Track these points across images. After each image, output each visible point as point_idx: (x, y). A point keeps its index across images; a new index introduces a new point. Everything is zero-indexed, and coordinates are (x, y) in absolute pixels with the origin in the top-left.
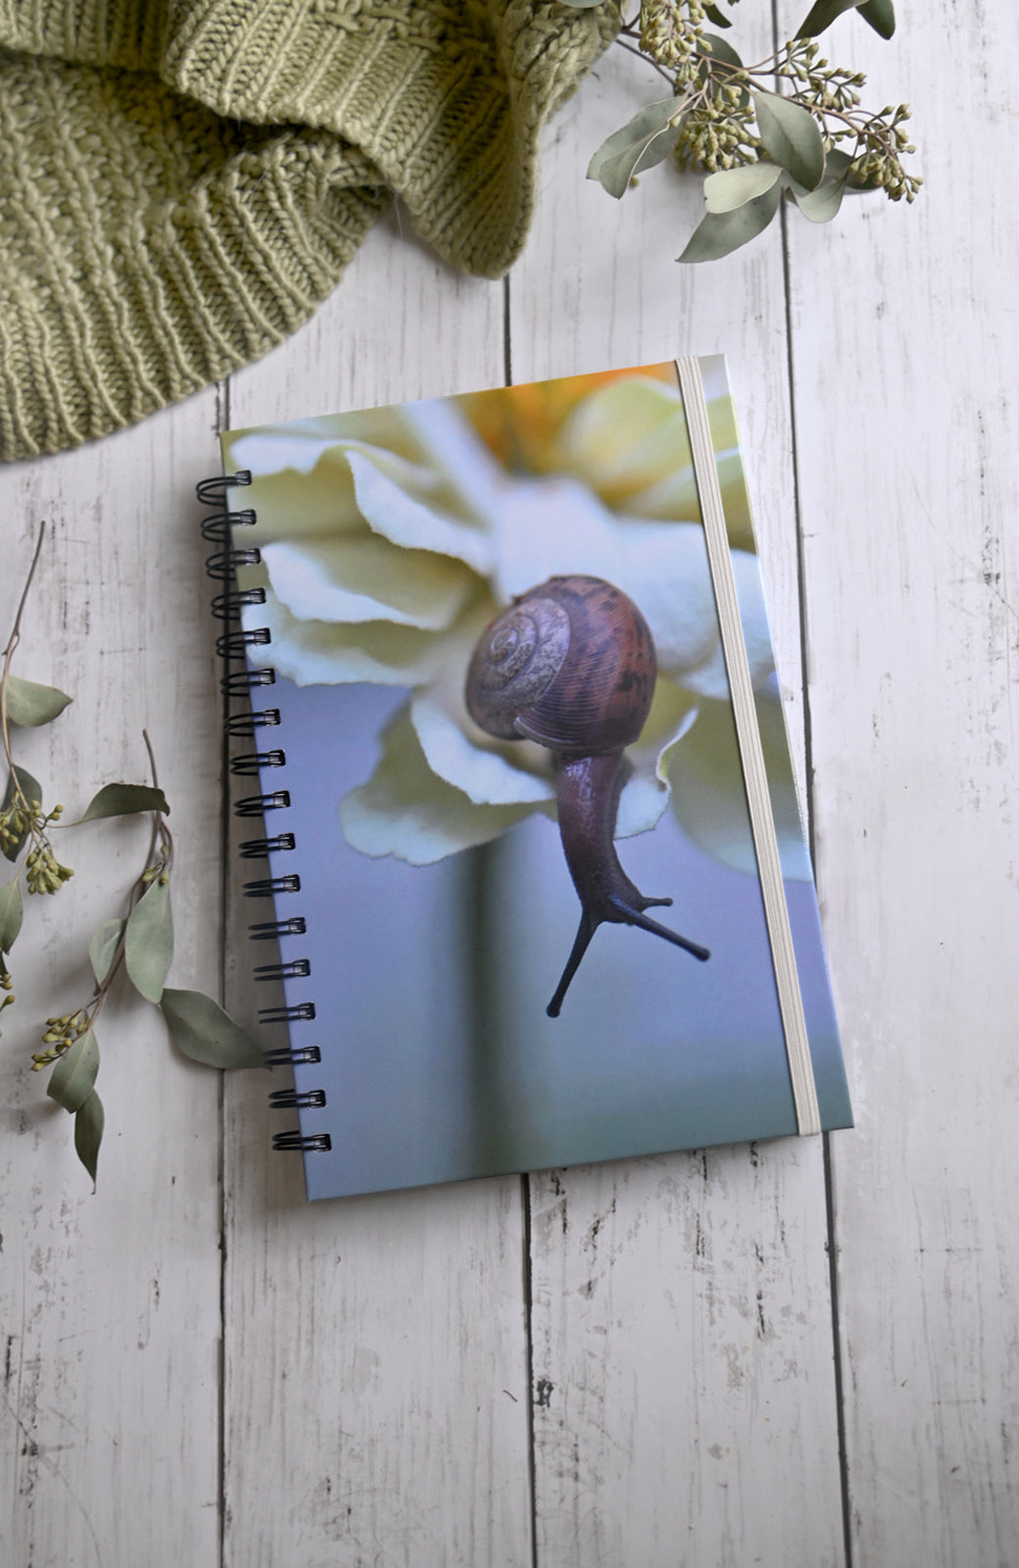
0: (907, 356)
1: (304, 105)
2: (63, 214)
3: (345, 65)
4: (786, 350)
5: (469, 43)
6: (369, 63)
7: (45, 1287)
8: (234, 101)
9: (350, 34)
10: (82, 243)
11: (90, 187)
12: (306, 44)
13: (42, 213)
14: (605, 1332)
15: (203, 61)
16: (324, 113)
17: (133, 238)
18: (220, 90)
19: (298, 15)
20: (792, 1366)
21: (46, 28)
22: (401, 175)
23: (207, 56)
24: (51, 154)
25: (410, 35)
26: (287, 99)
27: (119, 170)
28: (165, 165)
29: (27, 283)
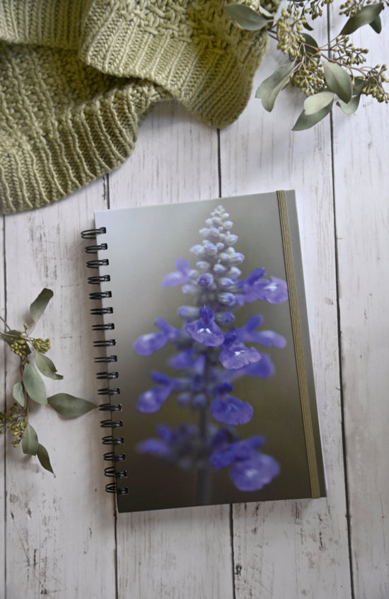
0: (380, 164)
1: (138, 70)
2: (39, 110)
3: (153, 50)
4: (331, 163)
5: (202, 36)
6: (163, 49)
7: (48, 531)
8: (109, 67)
9: (154, 36)
10: (46, 121)
11: (50, 99)
12: (137, 41)
13: (30, 109)
14: (261, 547)
15: (96, 51)
16: (147, 73)
17: (66, 117)
18: (103, 63)
19: (133, 29)
20: (333, 561)
21: (30, 33)
22: (180, 94)
23: (97, 49)
24: (34, 85)
25: (179, 36)
26: (131, 67)
27: (62, 92)
28: (80, 90)
29: (25, 138)
